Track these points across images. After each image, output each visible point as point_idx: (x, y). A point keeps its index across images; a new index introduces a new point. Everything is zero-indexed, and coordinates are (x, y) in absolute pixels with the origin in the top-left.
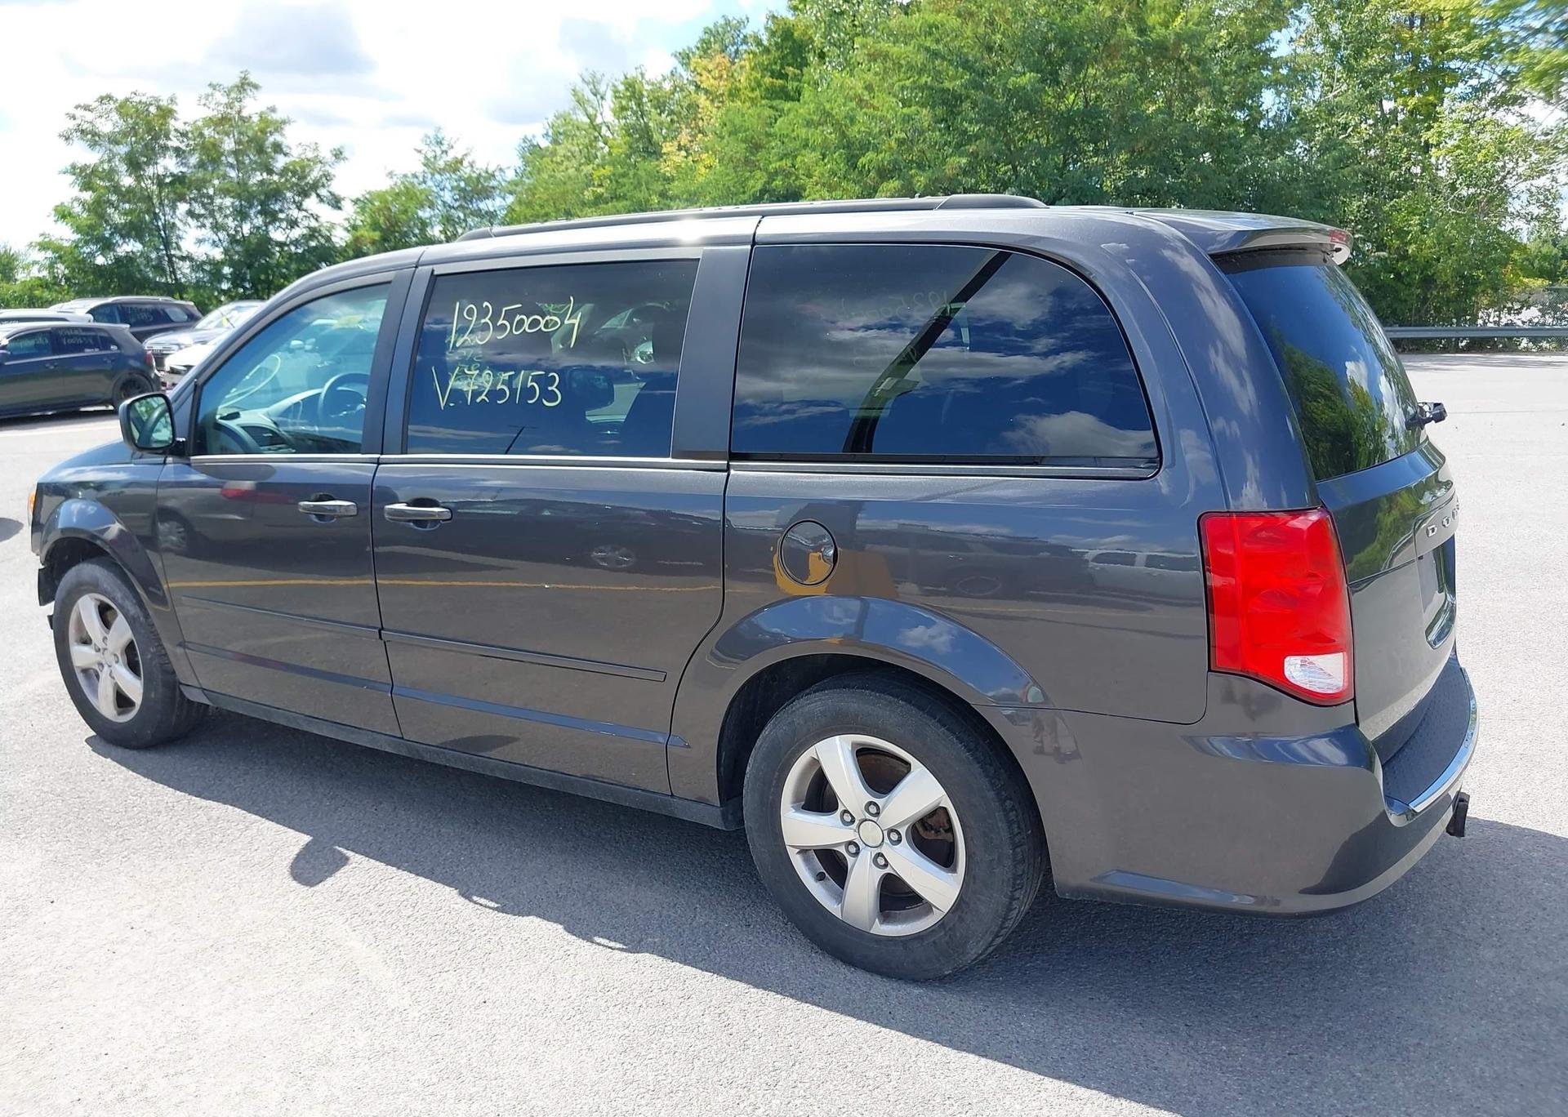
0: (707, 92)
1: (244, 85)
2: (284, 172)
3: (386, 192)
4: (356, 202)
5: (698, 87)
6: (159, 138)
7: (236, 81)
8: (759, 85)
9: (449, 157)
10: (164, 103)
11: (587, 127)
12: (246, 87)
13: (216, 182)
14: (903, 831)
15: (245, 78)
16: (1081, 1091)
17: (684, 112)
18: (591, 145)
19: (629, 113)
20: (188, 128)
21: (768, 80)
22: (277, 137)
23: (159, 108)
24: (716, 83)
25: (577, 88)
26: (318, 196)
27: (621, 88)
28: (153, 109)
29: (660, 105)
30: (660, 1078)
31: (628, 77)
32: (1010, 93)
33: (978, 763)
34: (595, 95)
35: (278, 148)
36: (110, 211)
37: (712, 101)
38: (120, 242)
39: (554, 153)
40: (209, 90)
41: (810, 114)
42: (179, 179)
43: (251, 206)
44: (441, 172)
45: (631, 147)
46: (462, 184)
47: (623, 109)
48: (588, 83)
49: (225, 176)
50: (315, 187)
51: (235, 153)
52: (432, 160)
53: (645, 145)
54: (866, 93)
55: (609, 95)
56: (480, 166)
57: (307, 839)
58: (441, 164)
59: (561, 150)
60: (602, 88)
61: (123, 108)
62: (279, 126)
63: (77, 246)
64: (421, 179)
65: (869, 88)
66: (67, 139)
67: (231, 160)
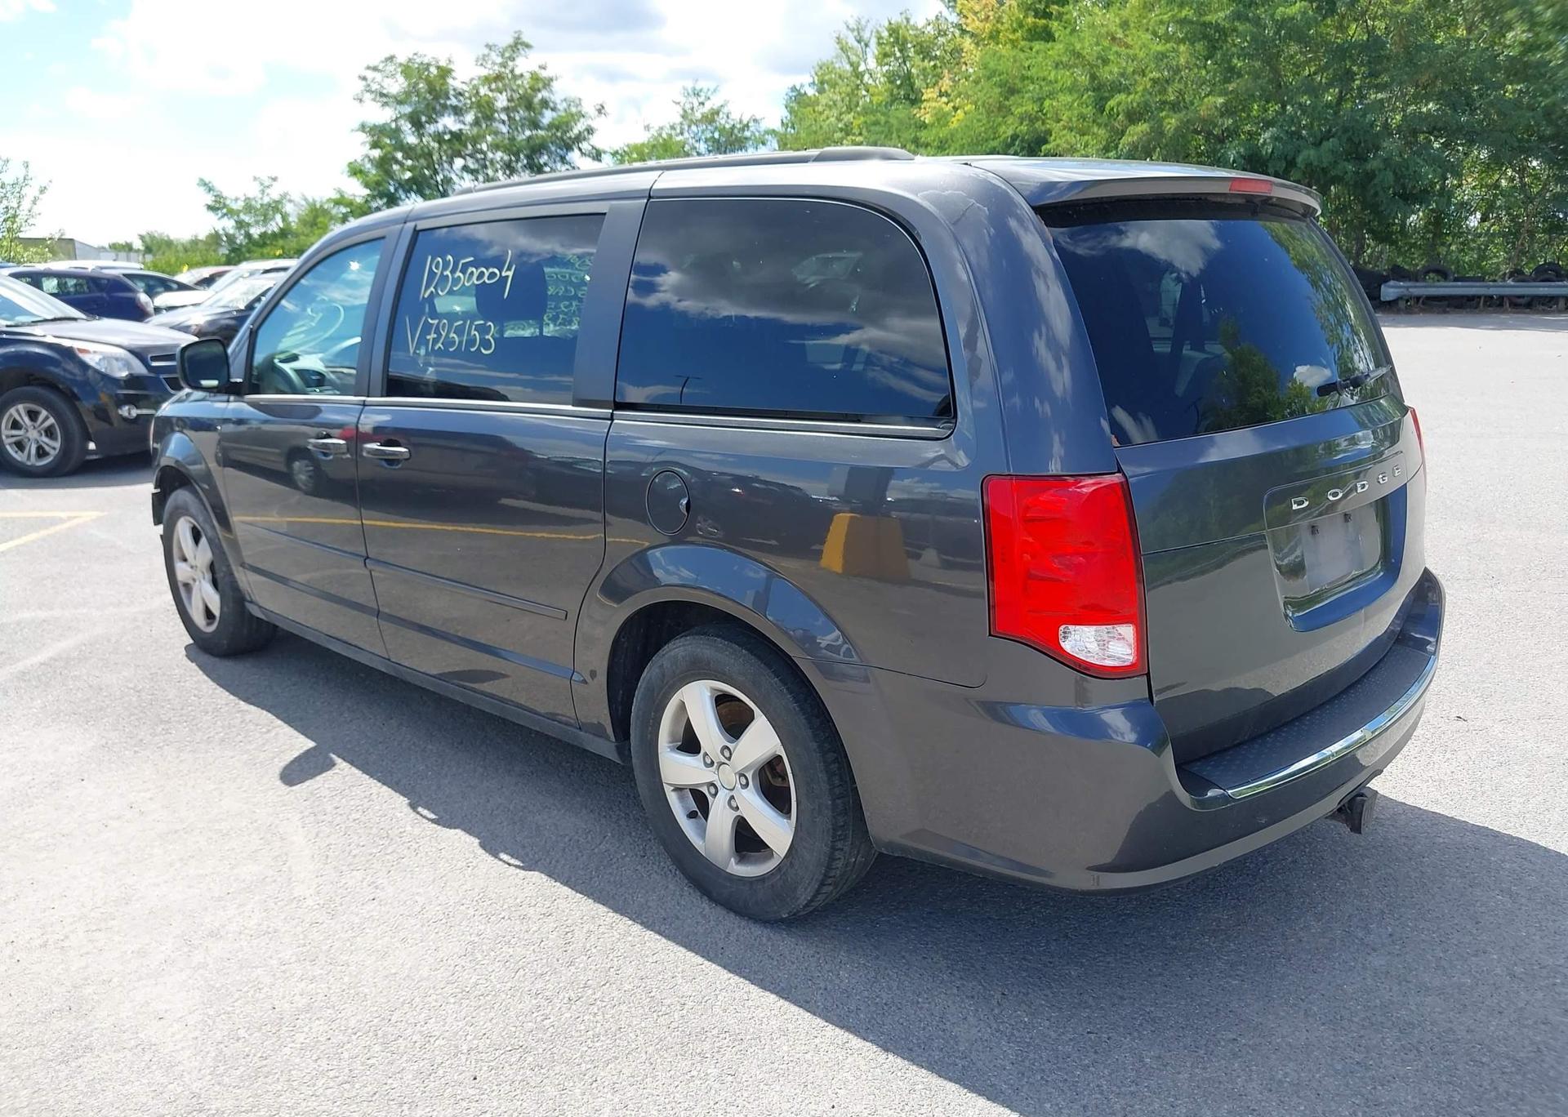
0: (973, 35)
1: (518, 45)
2: (551, 126)
3: (643, 145)
4: (615, 154)
5: (964, 32)
6: (440, 97)
7: (510, 41)
8: (1021, 26)
9: (706, 109)
10: (443, 63)
11: (849, 75)
12: (519, 47)
13: (489, 138)
14: (749, 775)
15: (518, 38)
16: (856, 1042)
17: (948, 57)
18: (853, 94)
19: (892, 59)
20: (465, 88)
21: (1030, 20)
22: (544, 94)
23: (438, 68)
24: (981, 25)
25: (842, 36)
26: (580, 149)
27: (885, 34)
28: (434, 70)
29: (924, 51)
30: (481, 982)
31: (893, 22)
32: (1281, 24)
33: (804, 714)
34: (859, 42)
35: (545, 103)
36: (396, 167)
37: (977, 44)
38: (403, 197)
39: (817, 102)
40: (486, 51)
41: (1059, 56)
42: (457, 136)
43: (517, 161)
44: (697, 123)
45: (892, 95)
46: (716, 135)
47: (886, 55)
48: (852, 30)
49: (496, 133)
50: (579, 139)
51: (506, 110)
52: (690, 111)
53: (907, 92)
54: (1120, 31)
55: (873, 42)
56: (735, 116)
57: (311, 744)
58: (698, 115)
59: (823, 100)
60: (866, 35)
61: (407, 70)
62: (547, 83)
63: (367, 201)
64: (678, 131)
65: (1125, 25)
66: (361, 100)
67: (504, 117)
